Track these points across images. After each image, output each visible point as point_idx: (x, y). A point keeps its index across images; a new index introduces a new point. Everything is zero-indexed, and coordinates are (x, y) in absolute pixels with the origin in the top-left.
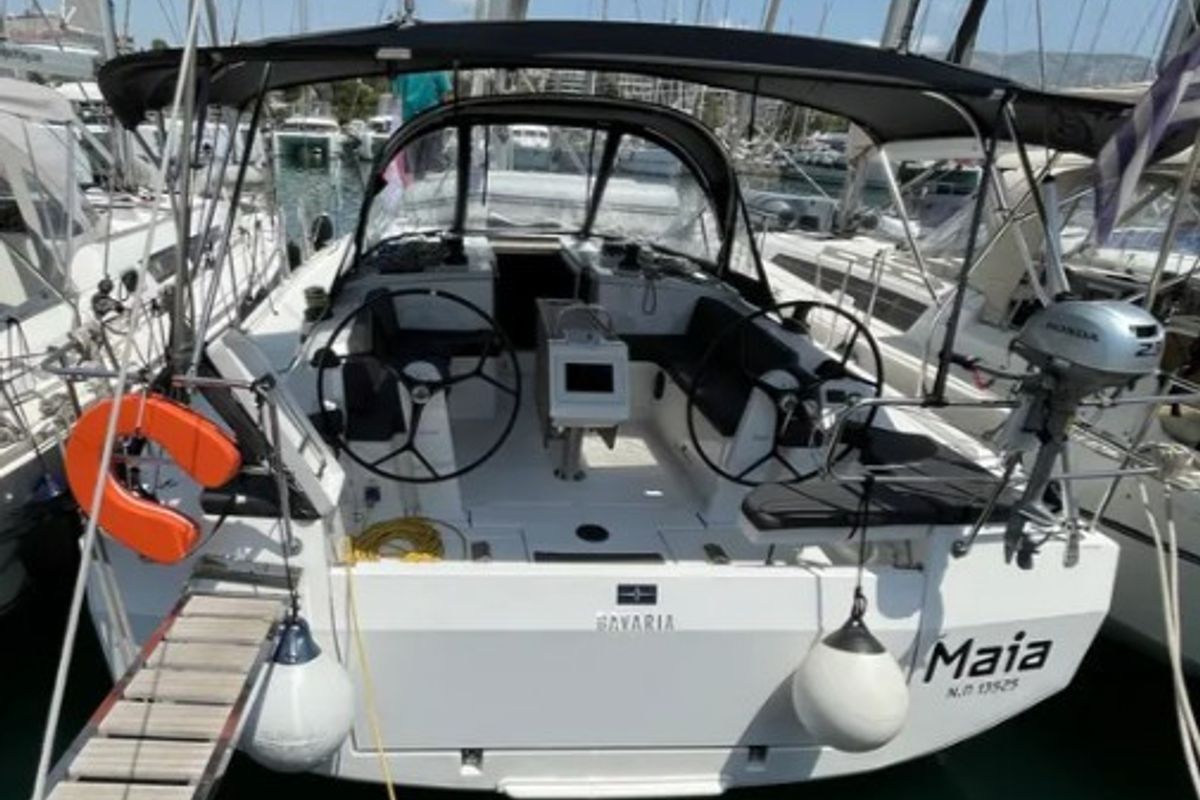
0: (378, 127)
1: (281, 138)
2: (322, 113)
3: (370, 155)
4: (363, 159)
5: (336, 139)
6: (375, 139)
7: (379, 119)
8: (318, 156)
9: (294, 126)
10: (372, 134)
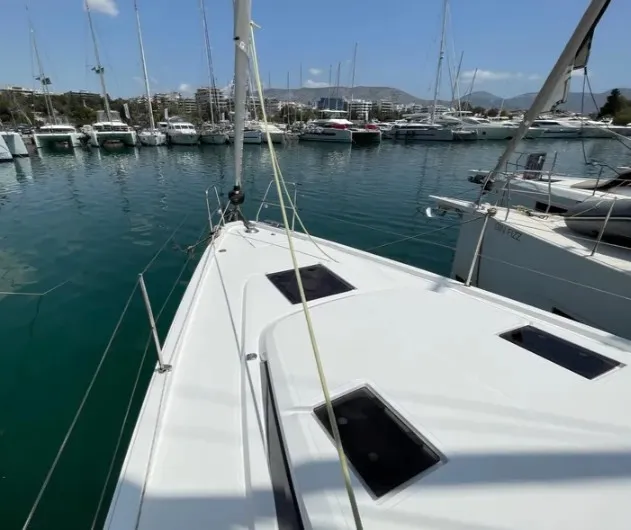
0: (99, 128)
1: (38, 137)
2: (64, 122)
3: (97, 144)
4: (94, 146)
5: (75, 136)
6: (98, 135)
7: (98, 124)
8: (66, 146)
9: (47, 131)
10: (96, 133)
